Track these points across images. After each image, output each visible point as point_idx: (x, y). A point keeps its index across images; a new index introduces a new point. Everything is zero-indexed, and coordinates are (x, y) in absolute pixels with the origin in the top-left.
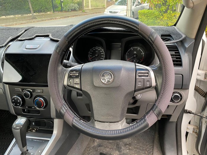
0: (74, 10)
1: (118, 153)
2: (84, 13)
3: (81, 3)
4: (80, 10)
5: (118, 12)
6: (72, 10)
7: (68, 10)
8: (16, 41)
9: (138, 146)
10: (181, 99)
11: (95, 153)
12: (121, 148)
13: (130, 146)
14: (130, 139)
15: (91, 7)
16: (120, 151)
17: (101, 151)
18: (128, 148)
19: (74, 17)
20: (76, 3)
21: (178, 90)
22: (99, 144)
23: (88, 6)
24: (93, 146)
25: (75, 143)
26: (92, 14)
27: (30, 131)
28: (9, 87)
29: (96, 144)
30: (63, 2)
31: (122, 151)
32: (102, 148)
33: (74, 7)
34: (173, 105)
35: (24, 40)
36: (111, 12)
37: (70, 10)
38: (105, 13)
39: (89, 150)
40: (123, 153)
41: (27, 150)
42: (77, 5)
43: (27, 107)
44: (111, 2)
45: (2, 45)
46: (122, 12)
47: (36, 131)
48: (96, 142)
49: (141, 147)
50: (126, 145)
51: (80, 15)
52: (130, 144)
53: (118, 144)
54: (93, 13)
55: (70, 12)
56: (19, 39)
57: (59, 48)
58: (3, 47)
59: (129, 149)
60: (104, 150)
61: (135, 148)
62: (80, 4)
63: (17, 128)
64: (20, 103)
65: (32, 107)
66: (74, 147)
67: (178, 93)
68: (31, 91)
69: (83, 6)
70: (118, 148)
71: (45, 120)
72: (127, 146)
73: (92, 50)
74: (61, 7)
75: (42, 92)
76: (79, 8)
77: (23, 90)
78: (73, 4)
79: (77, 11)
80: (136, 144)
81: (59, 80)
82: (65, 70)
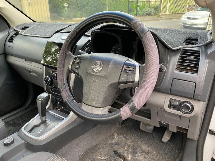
0: (149, 15)
1: (132, 157)
2: (159, 18)
3: (158, 7)
4: (155, 15)
5: (198, 18)
6: (147, 15)
7: (143, 14)
9: (155, 157)
10: (192, 110)
11: (109, 149)
12: (136, 153)
13: (147, 155)
14: (150, 148)
15: (169, 12)
16: (133, 156)
17: (116, 149)
18: (143, 156)
19: (147, 22)
20: (153, 8)
21: (189, 100)
22: (117, 143)
23: (165, 11)
24: (110, 142)
25: (90, 131)
26: (167, 19)
27: (56, 109)
28: (45, 68)
29: (114, 141)
30: (139, 6)
31: (136, 156)
32: (119, 147)
33: (149, 12)
34: (182, 115)
35: (64, 33)
36: (189, 18)
37: (145, 15)
38: (182, 19)
39: (105, 144)
40: (137, 158)
41: (46, 121)
42: (153, 9)
43: (53, 87)
44: (194, 7)
46: (203, 19)
47: (61, 110)
48: (114, 140)
49: (158, 159)
50: (143, 152)
51: (154, 20)
52: (147, 153)
53: (135, 149)
54: (169, 19)
55: (145, 16)
56: (62, 31)
57: (69, 38)
59: (145, 157)
60: (119, 150)
61: (151, 158)
62: (157, 9)
64: (49, 82)
65: (57, 87)
66: (88, 134)
67: (190, 103)
69: (159, 11)
70: (134, 152)
72: (144, 154)
73: (115, 47)
74: (136, 12)
76: (154, 13)
77: (53, 72)
78: (149, 9)
79: (152, 16)
80: (154, 155)
81: (66, 63)
82: (73, 57)
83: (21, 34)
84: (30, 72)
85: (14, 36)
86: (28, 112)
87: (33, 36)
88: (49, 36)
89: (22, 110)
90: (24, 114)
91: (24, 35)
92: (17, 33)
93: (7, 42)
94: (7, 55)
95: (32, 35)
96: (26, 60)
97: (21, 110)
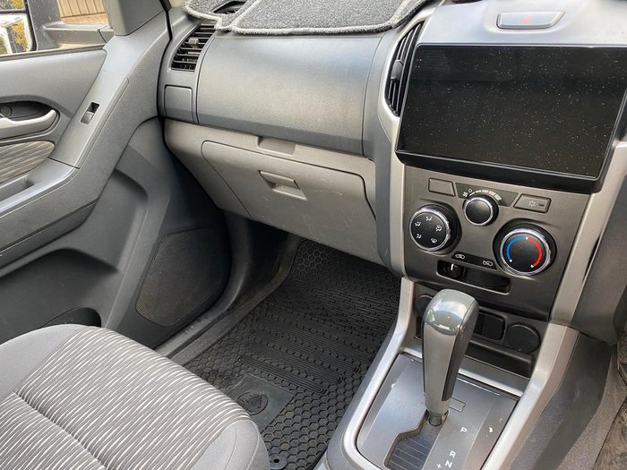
8: (443, 4)
43: (460, 256)
45: (387, 24)
58: (389, 28)
63: (441, 326)
64: (441, 237)
65: (482, 259)
68: (498, 198)
71: (504, 316)
75: (543, 209)
77: (461, 188)
83: (227, 31)
84: (272, 184)
85: (195, 40)
86: (241, 322)
87: (290, 35)
88: (376, 27)
89: (219, 318)
90: (229, 333)
91: (242, 34)
92: (203, 31)
93: (169, 70)
94: (167, 121)
95: (286, 31)
96: (261, 138)
97: (216, 316)
